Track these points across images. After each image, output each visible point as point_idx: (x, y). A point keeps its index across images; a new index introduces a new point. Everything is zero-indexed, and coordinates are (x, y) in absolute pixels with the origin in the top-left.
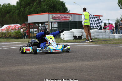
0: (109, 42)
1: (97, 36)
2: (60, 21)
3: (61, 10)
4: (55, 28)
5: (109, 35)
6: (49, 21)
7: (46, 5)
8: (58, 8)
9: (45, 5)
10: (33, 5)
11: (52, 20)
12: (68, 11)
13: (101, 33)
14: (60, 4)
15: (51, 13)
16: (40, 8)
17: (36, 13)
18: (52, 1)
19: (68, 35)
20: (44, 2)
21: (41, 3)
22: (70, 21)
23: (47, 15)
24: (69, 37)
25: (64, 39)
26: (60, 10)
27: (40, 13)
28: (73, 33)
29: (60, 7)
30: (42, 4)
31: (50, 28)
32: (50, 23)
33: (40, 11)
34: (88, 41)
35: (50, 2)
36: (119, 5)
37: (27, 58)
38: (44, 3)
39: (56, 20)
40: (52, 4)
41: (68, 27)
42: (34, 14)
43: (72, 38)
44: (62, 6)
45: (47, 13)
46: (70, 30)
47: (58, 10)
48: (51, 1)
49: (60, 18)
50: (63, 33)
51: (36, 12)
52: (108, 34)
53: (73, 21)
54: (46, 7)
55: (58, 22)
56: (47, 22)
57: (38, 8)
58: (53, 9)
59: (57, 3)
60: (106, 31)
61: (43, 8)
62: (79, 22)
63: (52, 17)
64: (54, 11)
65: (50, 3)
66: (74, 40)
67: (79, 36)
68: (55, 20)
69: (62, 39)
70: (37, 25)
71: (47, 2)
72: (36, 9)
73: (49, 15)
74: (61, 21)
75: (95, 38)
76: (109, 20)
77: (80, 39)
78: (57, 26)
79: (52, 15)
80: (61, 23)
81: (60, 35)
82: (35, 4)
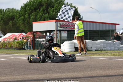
1: (104, 48)
2: (69, 30)
5: (119, 47)
6: (57, 30)
7: (54, 11)
10: (39, 11)
11: (59, 28)
12: (81, 17)
16: (47, 14)
18: (61, 6)
21: (49, 9)
23: (55, 22)
25: (64, 50)
27: (48, 20)
28: (74, 43)
33: (47, 18)
35: (59, 7)
38: (53, 8)
39: (65, 28)
42: (40, 21)
45: (55, 20)
46: (72, 41)
49: (69, 26)
51: (43, 19)
52: (117, 45)
54: (54, 12)
56: (54, 31)
60: (114, 42)
61: (51, 14)
62: (89, 30)
63: (61, 25)
66: (75, 51)
68: (63, 28)
70: (44, 34)
71: (57, 6)
72: (43, 15)
73: (57, 22)
74: (71, 30)
75: (101, 49)
78: (66, 35)
79: (60, 22)
80: (70, 32)
82: (41, 9)
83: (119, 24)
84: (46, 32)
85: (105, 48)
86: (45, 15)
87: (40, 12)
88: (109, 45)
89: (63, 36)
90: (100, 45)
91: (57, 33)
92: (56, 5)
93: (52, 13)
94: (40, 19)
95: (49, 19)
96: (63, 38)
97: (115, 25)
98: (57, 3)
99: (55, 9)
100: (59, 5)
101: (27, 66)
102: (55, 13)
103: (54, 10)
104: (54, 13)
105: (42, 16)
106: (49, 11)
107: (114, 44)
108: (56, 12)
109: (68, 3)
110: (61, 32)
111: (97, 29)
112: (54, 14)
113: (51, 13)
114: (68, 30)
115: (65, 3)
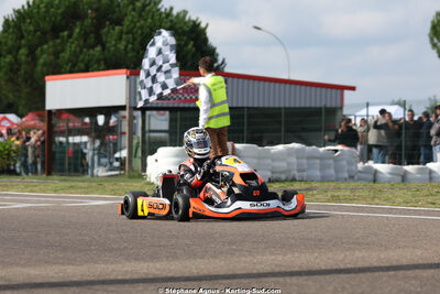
1: (299, 171)
2: (176, 105)
3: (189, 56)
5: (353, 168)
6: (132, 105)
7: (124, 36)
9: (120, 38)
10: (70, 36)
12: (220, 62)
16: (98, 48)
17: (79, 71)
18: (150, 20)
20: (119, 22)
21: (106, 30)
23: (125, 76)
26: (184, 57)
27: (99, 70)
29: (186, 44)
30: (108, 32)
32: (139, 114)
33: (98, 61)
35: (142, 22)
36: (432, 40)
38: (117, 28)
39: (161, 99)
42: (71, 72)
44: (192, 43)
45: (124, 71)
48: (146, 20)
50: (156, 156)
51: (82, 66)
54: (124, 43)
55: (172, 110)
56: (123, 108)
57: (93, 47)
60: (336, 151)
61: (112, 49)
62: (248, 108)
65: (141, 27)
69: (153, 179)
70: (87, 120)
71: (132, 21)
72: (81, 51)
73: (132, 77)
74: (182, 105)
75: (290, 177)
76: (368, 105)
78: (165, 126)
80: (179, 114)
81: (146, 166)
82: (77, 30)
83: (353, 89)
84: (93, 112)
85: (304, 171)
86: (91, 52)
87: (71, 40)
88: (318, 161)
89: (153, 128)
90: (284, 160)
91: (132, 118)
92: (130, 18)
93: (115, 46)
94: (74, 66)
95: (103, 66)
96: (153, 135)
97: (339, 91)
98: (134, 10)
99: (125, 29)
100: (140, 15)
101: (25, 234)
102: (126, 47)
103: (121, 32)
104: (122, 46)
105: (77, 57)
106: (104, 38)
107: (335, 159)
108: (128, 42)
109: (171, 9)
110: (148, 113)
111: (277, 106)
112: (122, 48)
113: (111, 43)
114: (171, 105)
115: (163, 10)
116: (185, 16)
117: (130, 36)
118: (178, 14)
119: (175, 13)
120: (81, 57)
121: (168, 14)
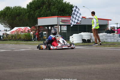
0: (117, 46)
2: (69, 24)
4: (64, 31)
5: (118, 39)
6: (59, 24)
8: (67, 11)
9: (54, 9)
11: (61, 23)
13: (110, 36)
14: (69, 8)
15: (61, 16)
16: (49, 11)
17: (45, 17)
19: (77, 38)
21: (51, 7)
22: (79, 24)
23: (57, 18)
24: (78, 40)
26: (69, 13)
28: (82, 36)
29: (70, 10)
31: (60, 31)
32: (60, 26)
34: (97, 45)
37: (36, 60)
38: (54, 6)
39: (66, 23)
40: (61, 8)
41: (78, 31)
42: (43, 17)
43: (81, 41)
45: (57, 16)
46: (79, 34)
47: (67, 14)
48: (60, 5)
50: (72, 36)
51: (46, 15)
52: (116, 38)
53: (82, 24)
55: (67, 25)
56: (57, 25)
57: (48, 11)
58: (62, 12)
59: (66, 6)
60: (114, 35)
62: (87, 25)
63: (62, 20)
64: (64, 14)
65: (59, 6)
66: (82, 43)
67: (88, 40)
68: (64, 23)
69: (71, 42)
70: (46, 28)
71: (57, 5)
73: (59, 18)
76: (117, 24)
77: (88, 43)
78: (66, 29)
79: (61, 18)
81: (69, 39)
83: (111, 20)
85: (107, 40)
87: (43, 9)
88: (110, 37)
95: (51, 15)
97: (107, 21)
98: (57, 2)
100: (59, 4)
102: (56, 11)
106: (50, 9)
107: (114, 37)
109: (66, 2)
110: (62, 26)
113: (52, 10)
115: (64, 2)
116: (69, 3)
117: (57, 8)
118: (68, 3)
119: (67, 3)
120: (45, 13)
121: (65, 3)
